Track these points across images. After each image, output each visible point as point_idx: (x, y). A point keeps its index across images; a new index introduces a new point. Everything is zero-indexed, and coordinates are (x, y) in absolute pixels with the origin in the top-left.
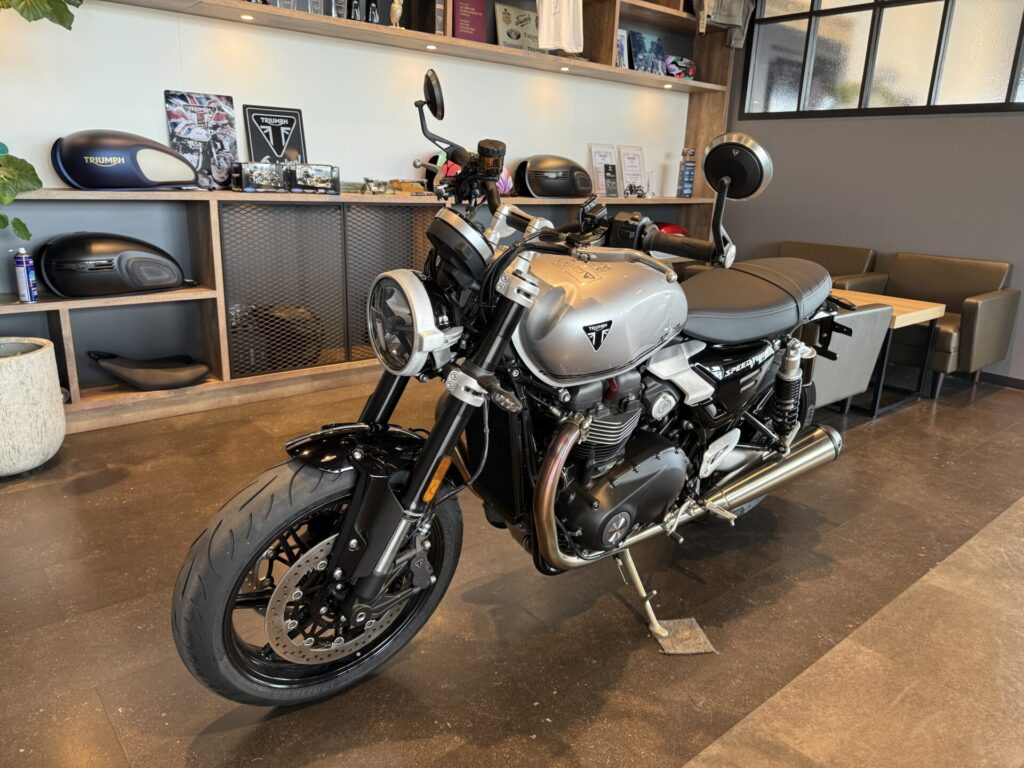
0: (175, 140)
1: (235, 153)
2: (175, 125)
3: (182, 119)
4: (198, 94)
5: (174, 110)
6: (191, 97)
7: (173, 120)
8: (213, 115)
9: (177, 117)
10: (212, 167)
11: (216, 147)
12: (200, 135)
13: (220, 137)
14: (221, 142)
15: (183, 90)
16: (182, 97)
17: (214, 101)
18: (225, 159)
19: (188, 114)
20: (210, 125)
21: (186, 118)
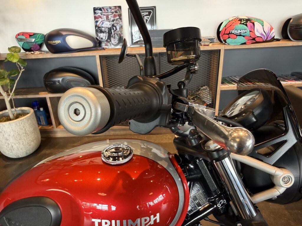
0: (97, 28)
1: (121, 32)
2: (97, 22)
3: (100, 19)
4: (107, 7)
5: (97, 15)
6: (104, 9)
7: (96, 20)
8: (112, 15)
9: (98, 18)
10: (112, 38)
11: (113, 29)
12: (107, 24)
13: (115, 25)
14: (116, 27)
15: (101, 6)
16: (100, 9)
17: (113, 9)
18: (117, 34)
19: (102, 16)
20: (111, 20)
21: (101, 18)
